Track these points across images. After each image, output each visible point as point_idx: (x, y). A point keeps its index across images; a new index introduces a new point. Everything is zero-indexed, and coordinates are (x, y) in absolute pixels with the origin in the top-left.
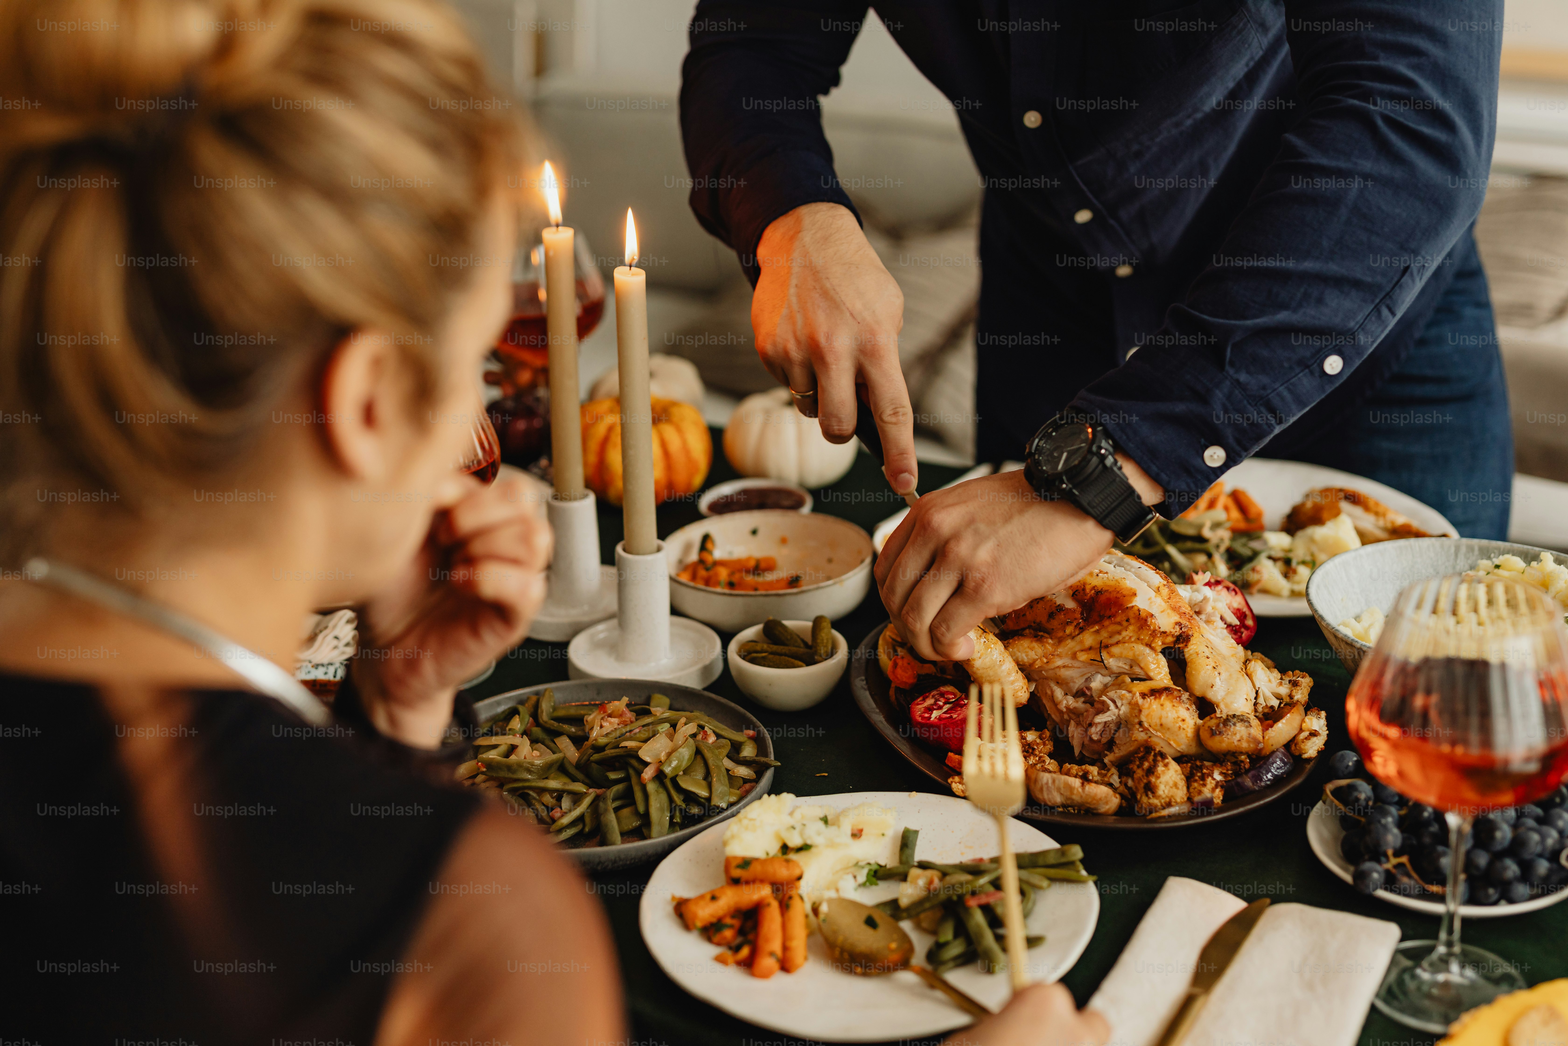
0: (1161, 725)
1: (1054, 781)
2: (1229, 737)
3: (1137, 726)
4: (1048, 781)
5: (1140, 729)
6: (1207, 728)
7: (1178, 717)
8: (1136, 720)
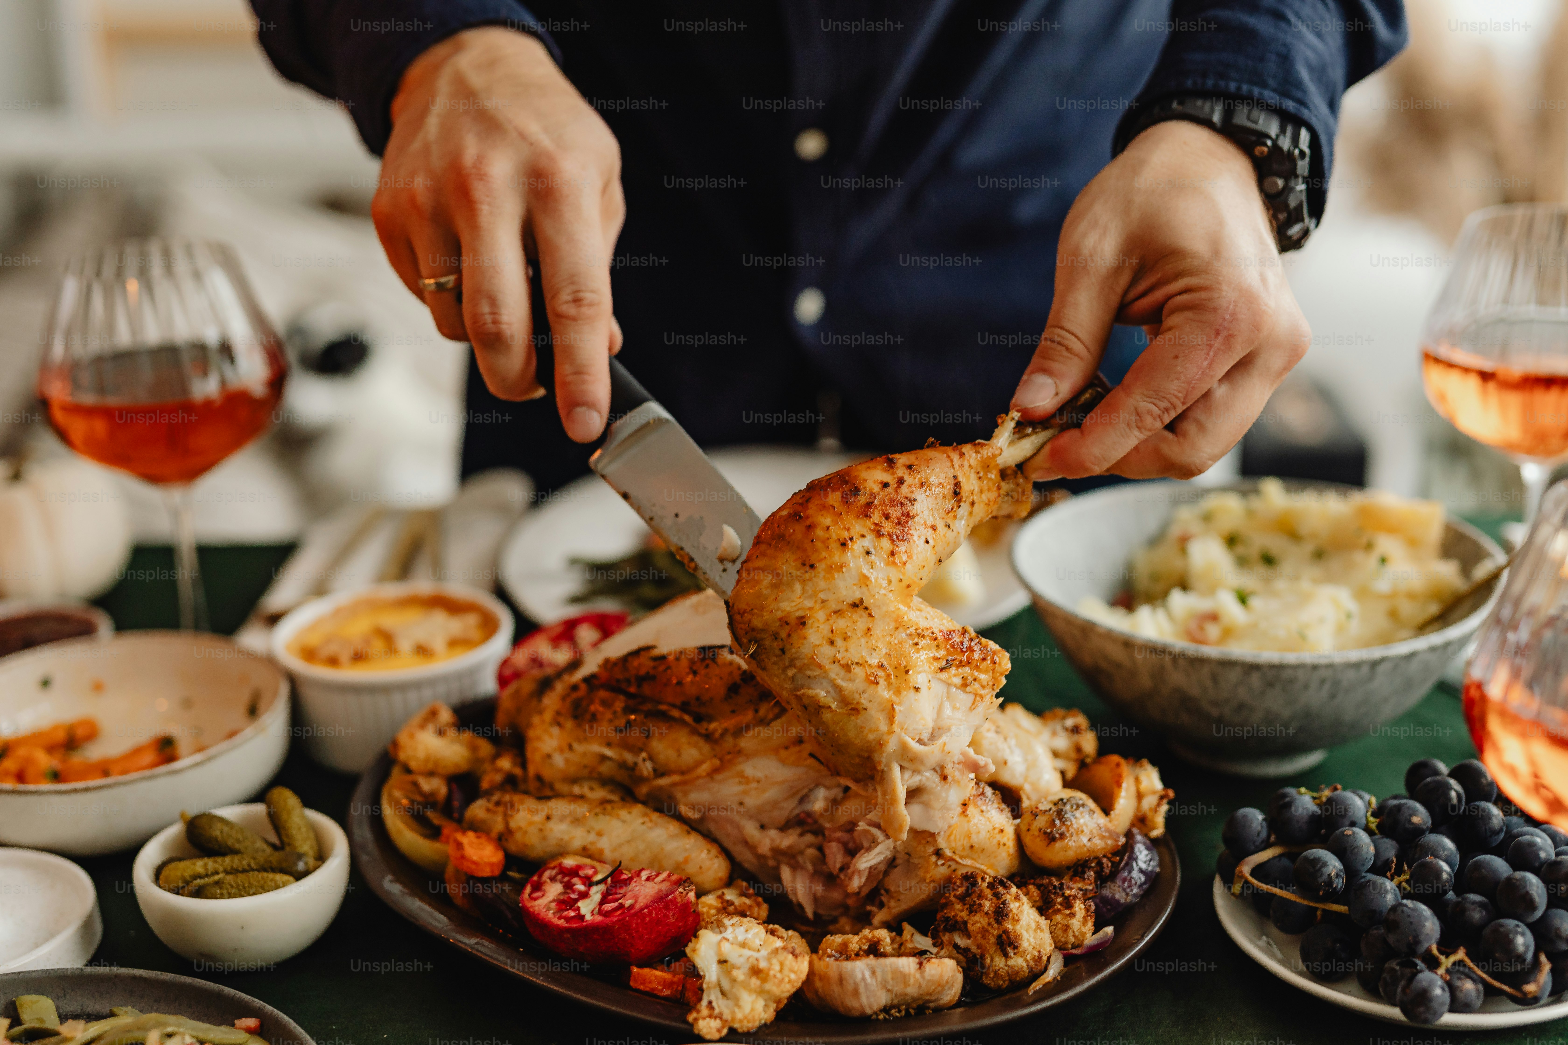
0: (972, 847)
1: (873, 973)
2: (1074, 838)
3: (934, 859)
4: (863, 975)
5: (940, 862)
6: (1037, 833)
7: (994, 829)
8: (931, 849)
